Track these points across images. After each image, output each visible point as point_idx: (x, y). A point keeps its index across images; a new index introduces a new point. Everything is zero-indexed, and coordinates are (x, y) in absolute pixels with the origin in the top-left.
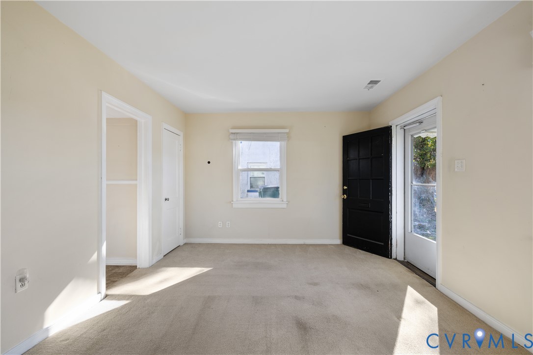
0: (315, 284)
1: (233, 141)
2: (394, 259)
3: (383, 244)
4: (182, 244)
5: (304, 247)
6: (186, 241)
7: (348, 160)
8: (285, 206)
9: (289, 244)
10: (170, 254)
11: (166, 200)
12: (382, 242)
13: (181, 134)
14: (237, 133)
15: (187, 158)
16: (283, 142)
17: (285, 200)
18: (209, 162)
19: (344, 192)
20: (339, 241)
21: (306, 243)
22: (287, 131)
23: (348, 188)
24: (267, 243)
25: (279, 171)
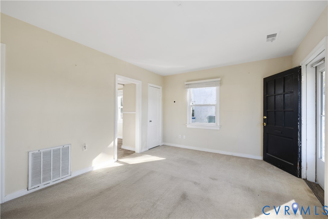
0: (214, 179)
1: (187, 89)
2: (304, 179)
3: (293, 164)
4: (161, 145)
5: (229, 157)
6: (163, 144)
7: (267, 97)
8: (218, 129)
9: (221, 154)
10: (152, 149)
11: (150, 121)
12: (293, 163)
13: (161, 87)
14: (189, 84)
15: (164, 100)
16: (217, 87)
17: (218, 125)
18: (175, 102)
19: (265, 120)
20: (261, 157)
21: (234, 155)
22: (219, 79)
23: (267, 117)
24: (207, 151)
25: (215, 106)
